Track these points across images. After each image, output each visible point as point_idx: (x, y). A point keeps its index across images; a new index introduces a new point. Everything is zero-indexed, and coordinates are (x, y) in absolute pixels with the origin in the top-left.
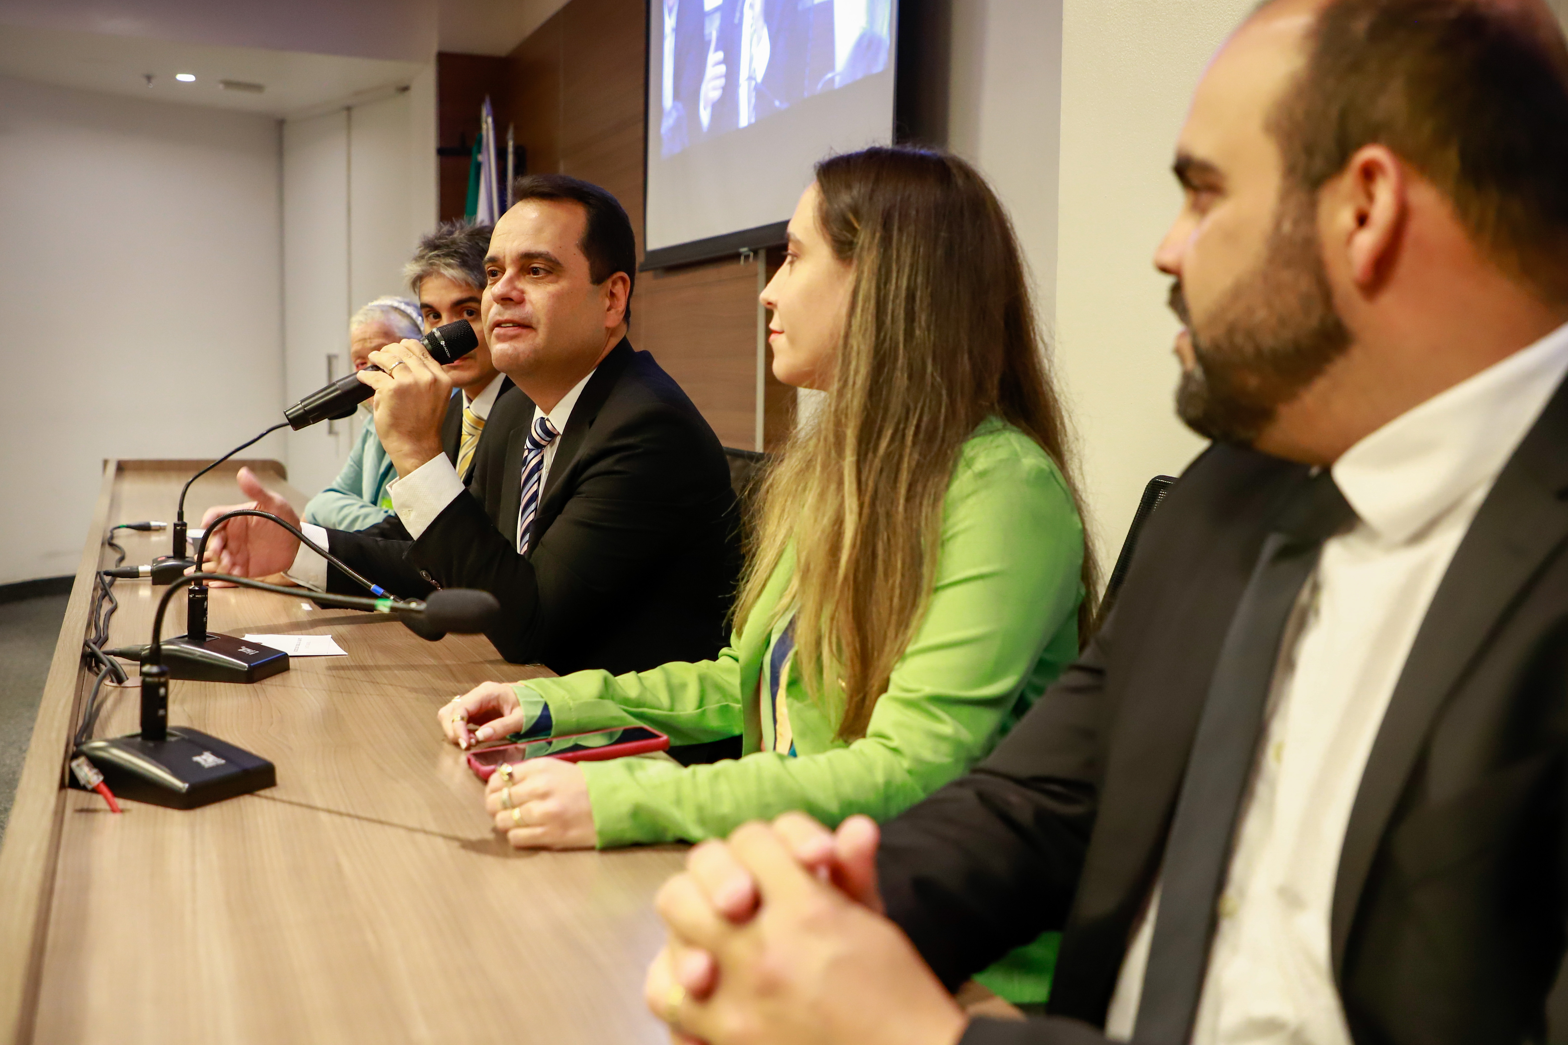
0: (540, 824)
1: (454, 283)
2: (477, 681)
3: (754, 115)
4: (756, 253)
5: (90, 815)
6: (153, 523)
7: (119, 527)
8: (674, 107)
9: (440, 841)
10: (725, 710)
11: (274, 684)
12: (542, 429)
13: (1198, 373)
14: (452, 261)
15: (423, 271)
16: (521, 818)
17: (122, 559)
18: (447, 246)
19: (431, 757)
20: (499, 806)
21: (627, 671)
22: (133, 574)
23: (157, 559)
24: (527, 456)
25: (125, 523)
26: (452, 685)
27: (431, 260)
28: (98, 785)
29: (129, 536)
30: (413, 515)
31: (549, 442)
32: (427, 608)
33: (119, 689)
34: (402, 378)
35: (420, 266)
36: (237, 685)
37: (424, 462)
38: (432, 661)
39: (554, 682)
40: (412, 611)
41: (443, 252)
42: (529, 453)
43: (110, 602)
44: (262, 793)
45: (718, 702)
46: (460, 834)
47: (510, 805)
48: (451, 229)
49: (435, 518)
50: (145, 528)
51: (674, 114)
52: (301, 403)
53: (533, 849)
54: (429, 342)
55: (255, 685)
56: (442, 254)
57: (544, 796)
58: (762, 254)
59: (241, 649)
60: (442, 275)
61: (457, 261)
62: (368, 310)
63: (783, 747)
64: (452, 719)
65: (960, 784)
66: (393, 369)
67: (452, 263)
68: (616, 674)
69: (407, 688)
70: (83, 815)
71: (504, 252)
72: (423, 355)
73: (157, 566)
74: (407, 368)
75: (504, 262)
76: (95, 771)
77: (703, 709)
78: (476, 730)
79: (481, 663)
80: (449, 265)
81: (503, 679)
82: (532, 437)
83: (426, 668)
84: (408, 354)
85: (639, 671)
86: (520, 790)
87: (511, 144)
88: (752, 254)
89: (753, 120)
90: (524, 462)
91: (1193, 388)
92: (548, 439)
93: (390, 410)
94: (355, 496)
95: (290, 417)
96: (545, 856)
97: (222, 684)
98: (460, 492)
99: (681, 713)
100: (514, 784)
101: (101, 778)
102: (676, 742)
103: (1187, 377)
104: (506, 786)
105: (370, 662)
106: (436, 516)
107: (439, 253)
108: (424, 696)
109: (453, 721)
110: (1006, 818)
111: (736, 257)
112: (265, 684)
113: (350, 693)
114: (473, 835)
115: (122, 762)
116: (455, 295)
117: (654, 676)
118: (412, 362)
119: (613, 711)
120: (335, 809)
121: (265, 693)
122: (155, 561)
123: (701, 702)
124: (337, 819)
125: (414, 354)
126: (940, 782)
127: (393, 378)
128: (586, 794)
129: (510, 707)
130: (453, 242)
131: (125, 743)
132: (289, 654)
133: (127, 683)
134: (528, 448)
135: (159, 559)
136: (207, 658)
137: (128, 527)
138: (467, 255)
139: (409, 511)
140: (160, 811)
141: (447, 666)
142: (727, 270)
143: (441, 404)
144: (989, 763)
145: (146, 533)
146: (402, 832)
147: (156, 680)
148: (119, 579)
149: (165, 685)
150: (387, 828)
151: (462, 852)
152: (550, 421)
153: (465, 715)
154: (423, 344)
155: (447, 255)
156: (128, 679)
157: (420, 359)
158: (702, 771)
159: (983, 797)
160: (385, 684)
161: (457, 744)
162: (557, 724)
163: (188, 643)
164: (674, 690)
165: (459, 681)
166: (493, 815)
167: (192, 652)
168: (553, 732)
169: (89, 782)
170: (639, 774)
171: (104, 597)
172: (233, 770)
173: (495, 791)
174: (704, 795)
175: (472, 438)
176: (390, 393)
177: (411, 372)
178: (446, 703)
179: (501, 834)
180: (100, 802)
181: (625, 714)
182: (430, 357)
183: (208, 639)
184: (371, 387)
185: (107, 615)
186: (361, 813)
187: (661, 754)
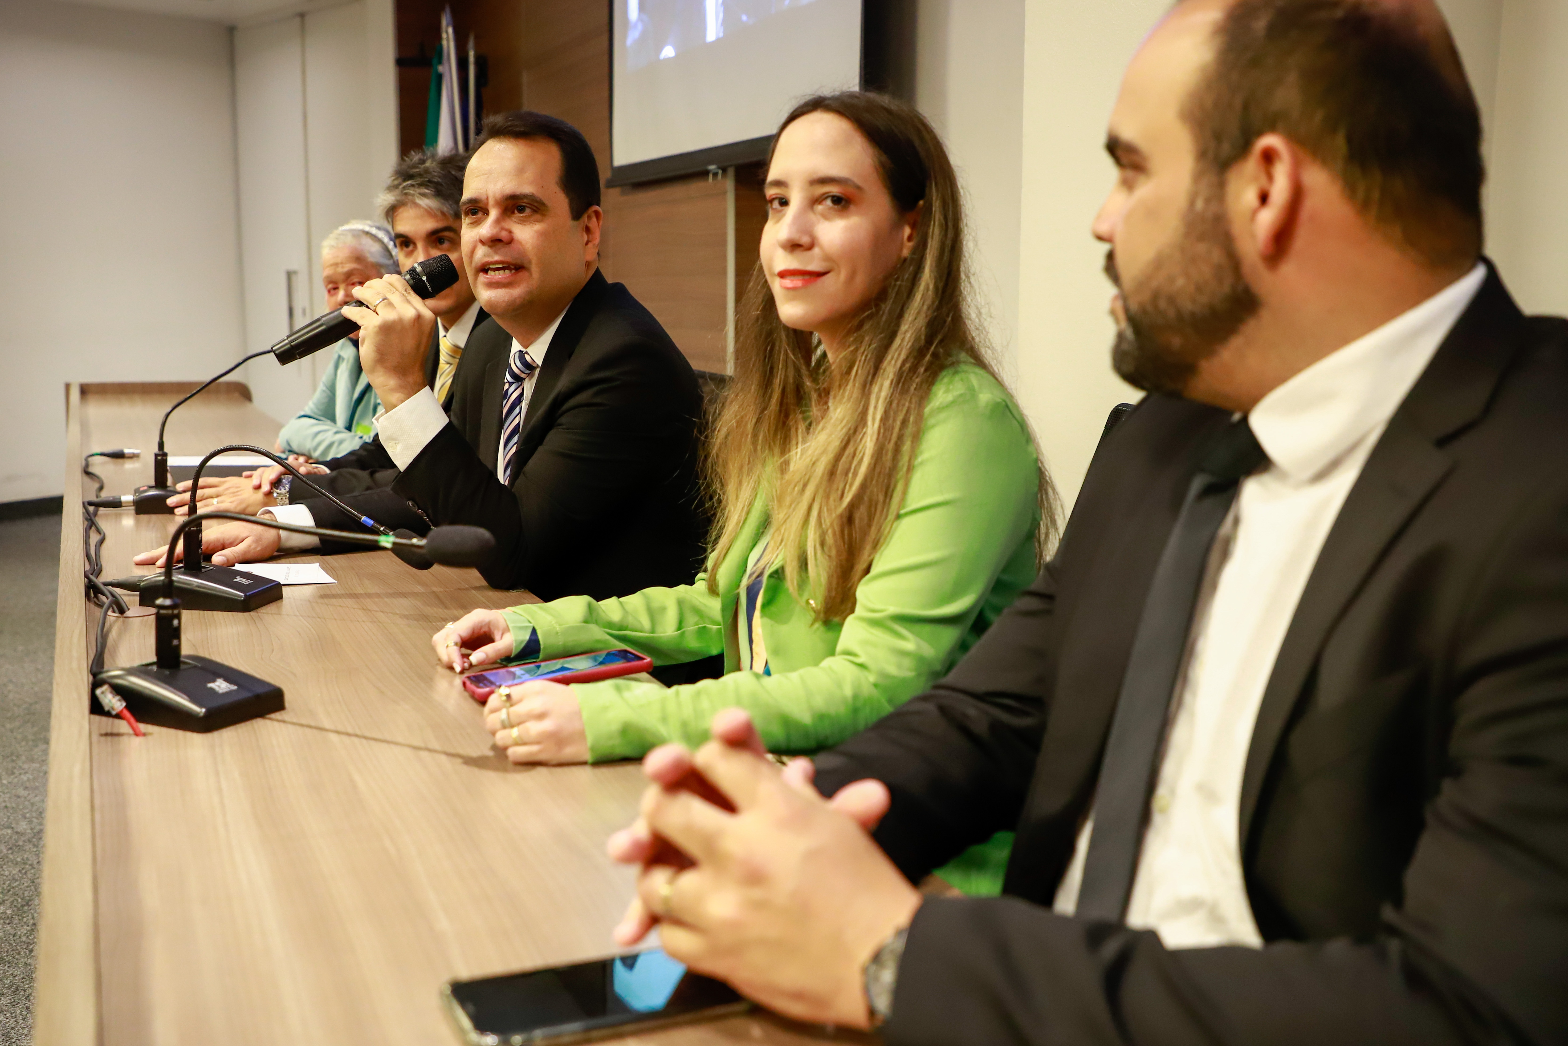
0: (538, 743)
1: (430, 213)
2: (467, 608)
3: (722, 30)
4: (724, 170)
5: (116, 739)
6: (127, 451)
7: (92, 455)
8: (640, 19)
9: (444, 758)
10: (702, 632)
11: (270, 612)
12: (522, 362)
13: (1129, 334)
14: (427, 191)
15: (397, 201)
16: (519, 736)
17: (101, 488)
18: (420, 175)
19: (428, 680)
20: (498, 725)
21: (610, 597)
22: (116, 504)
23: (139, 489)
24: (508, 389)
25: (99, 451)
26: (440, 612)
27: (405, 190)
28: (122, 711)
29: (103, 464)
30: (399, 447)
31: (529, 374)
32: (428, 543)
33: (121, 619)
34: (386, 315)
35: (394, 196)
36: (234, 613)
37: (409, 396)
38: (419, 589)
39: (540, 608)
40: (413, 546)
41: (418, 182)
42: (510, 386)
43: (98, 534)
44: (273, 716)
45: (696, 624)
46: (462, 752)
47: (508, 725)
48: (422, 157)
49: (421, 450)
50: (118, 456)
51: (640, 27)
52: (287, 339)
53: (531, 764)
54: (411, 277)
55: (251, 613)
56: (417, 184)
57: (541, 716)
58: (731, 172)
59: (236, 578)
60: (416, 205)
61: (432, 191)
62: (340, 235)
63: (759, 667)
64: (446, 645)
65: (923, 698)
66: (377, 305)
67: (426, 193)
68: (598, 600)
69: (398, 614)
70: (109, 738)
71: (487, 194)
72: (406, 291)
73: (139, 496)
74: (390, 304)
75: (487, 203)
76: (118, 698)
77: (682, 630)
78: (470, 655)
79: (467, 589)
80: (424, 195)
81: (490, 605)
82: (512, 371)
83: (415, 595)
84: (391, 291)
85: (619, 597)
86: (519, 709)
87: (472, 54)
88: (720, 172)
89: (721, 35)
90: (505, 395)
91: (1125, 346)
92: (528, 372)
93: (376, 347)
94: (329, 422)
95: (277, 352)
96: (541, 771)
97: (220, 613)
98: (445, 425)
99: (662, 635)
100: (512, 705)
101: (124, 704)
102: (659, 663)
103: (1120, 336)
104: (505, 707)
105: (360, 590)
106: (422, 449)
107: (414, 183)
108: (416, 622)
109: (447, 646)
110: (964, 730)
111: (704, 174)
112: (261, 613)
113: (344, 620)
114: (474, 753)
115: (140, 689)
116: (430, 225)
117: (634, 601)
118: (395, 298)
119: (597, 634)
120: (343, 730)
121: (262, 621)
122: (137, 491)
123: (680, 625)
124: (345, 739)
125: (397, 290)
126: (905, 696)
127: (378, 315)
128: (578, 714)
129: (500, 633)
130: (427, 171)
131: (143, 671)
132: (282, 583)
133: (128, 614)
134: (508, 382)
135: (142, 489)
136: (204, 588)
137: (102, 454)
138: (441, 185)
139: (396, 443)
140: (180, 734)
141: (434, 592)
142: (695, 187)
143: (424, 340)
144: (950, 679)
145: (120, 461)
146: (408, 751)
147: (170, 612)
148: (101, 509)
149: (178, 616)
150: (392, 746)
151: (465, 768)
152: (529, 355)
153: (458, 640)
154: (405, 279)
155: (421, 185)
156: (129, 609)
157: (403, 294)
158: (685, 690)
159: (943, 710)
160: (377, 611)
161: (451, 668)
162: (544, 648)
163: (184, 574)
164: (654, 614)
165: (446, 608)
166: (493, 733)
167: (189, 582)
168: (541, 656)
169: (113, 709)
170: (626, 694)
171: (90, 528)
172: (245, 695)
173: (494, 711)
174: (687, 712)
175: (449, 367)
176: (376, 329)
177: (395, 308)
178: (438, 629)
179: (500, 752)
180: (123, 726)
181: (608, 637)
182: (412, 293)
183: (203, 570)
184: (356, 323)
185: (97, 545)
186: (368, 734)
187: (644, 675)
